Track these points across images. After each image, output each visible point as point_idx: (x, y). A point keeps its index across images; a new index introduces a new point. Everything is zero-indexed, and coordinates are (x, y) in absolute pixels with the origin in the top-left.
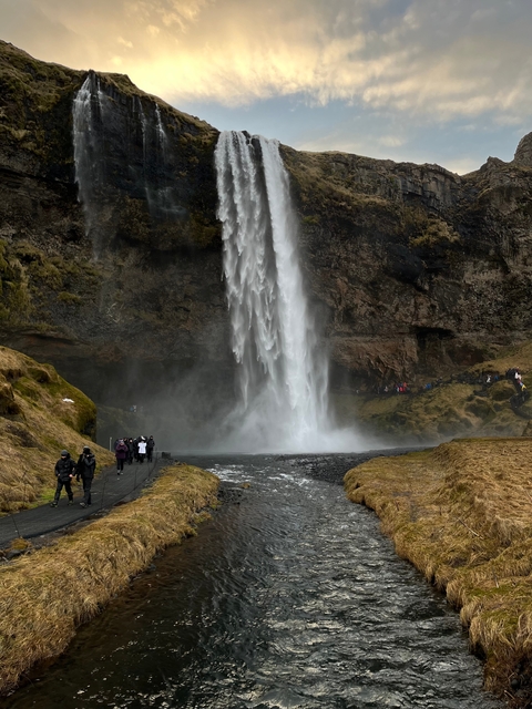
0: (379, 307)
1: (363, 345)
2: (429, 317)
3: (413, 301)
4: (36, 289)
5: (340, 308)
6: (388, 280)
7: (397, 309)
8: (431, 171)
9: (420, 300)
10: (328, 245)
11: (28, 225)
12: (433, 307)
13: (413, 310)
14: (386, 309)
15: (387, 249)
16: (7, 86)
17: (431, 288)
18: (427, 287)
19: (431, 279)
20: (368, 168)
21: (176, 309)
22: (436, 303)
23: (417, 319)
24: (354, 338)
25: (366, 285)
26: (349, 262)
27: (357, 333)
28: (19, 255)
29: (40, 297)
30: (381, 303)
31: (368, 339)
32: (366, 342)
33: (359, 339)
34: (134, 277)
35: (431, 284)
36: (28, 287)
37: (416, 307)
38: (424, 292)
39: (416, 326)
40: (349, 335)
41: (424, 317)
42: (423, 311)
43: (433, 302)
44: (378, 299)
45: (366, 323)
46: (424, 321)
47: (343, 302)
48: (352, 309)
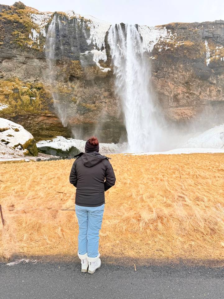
0: (191, 93)
1: (184, 111)
2: (217, 96)
3: (208, 89)
4: (43, 99)
5: (172, 95)
6: (195, 81)
7: (200, 93)
8: (218, 23)
9: (212, 88)
10: (163, 68)
11: (39, 76)
12: (219, 91)
13: (208, 93)
14: (194, 94)
15: (192, 66)
16: (25, 26)
17: (217, 82)
18: (215, 82)
19: (217, 77)
20: (184, 29)
21: (101, 103)
22: (220, 89)
23: (211, 97)
24: (179, 108)
25: (183, 84)
26: (174, 75)
27: (181, 106)
28: (36, 88)
29: (44, 102)
30: (191, 91)
31: (186, 108)
32: (185, 110)
33: (182, 108)
34: (81, 91)
35: (217, 80)
36: (40, 99)
37: (210, 91)
38: (214, 84)
39: (211, 101)
40: (177, 107)
41: (214, 96)
42: (214, 93)
43: (219, 88)
44: (190, 90)
45: (185, 101)
46: (215, 98)
47: (173, 93)
48: (177, 95)
